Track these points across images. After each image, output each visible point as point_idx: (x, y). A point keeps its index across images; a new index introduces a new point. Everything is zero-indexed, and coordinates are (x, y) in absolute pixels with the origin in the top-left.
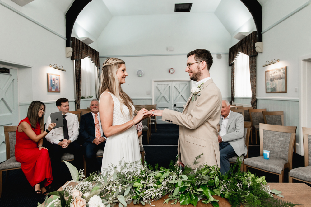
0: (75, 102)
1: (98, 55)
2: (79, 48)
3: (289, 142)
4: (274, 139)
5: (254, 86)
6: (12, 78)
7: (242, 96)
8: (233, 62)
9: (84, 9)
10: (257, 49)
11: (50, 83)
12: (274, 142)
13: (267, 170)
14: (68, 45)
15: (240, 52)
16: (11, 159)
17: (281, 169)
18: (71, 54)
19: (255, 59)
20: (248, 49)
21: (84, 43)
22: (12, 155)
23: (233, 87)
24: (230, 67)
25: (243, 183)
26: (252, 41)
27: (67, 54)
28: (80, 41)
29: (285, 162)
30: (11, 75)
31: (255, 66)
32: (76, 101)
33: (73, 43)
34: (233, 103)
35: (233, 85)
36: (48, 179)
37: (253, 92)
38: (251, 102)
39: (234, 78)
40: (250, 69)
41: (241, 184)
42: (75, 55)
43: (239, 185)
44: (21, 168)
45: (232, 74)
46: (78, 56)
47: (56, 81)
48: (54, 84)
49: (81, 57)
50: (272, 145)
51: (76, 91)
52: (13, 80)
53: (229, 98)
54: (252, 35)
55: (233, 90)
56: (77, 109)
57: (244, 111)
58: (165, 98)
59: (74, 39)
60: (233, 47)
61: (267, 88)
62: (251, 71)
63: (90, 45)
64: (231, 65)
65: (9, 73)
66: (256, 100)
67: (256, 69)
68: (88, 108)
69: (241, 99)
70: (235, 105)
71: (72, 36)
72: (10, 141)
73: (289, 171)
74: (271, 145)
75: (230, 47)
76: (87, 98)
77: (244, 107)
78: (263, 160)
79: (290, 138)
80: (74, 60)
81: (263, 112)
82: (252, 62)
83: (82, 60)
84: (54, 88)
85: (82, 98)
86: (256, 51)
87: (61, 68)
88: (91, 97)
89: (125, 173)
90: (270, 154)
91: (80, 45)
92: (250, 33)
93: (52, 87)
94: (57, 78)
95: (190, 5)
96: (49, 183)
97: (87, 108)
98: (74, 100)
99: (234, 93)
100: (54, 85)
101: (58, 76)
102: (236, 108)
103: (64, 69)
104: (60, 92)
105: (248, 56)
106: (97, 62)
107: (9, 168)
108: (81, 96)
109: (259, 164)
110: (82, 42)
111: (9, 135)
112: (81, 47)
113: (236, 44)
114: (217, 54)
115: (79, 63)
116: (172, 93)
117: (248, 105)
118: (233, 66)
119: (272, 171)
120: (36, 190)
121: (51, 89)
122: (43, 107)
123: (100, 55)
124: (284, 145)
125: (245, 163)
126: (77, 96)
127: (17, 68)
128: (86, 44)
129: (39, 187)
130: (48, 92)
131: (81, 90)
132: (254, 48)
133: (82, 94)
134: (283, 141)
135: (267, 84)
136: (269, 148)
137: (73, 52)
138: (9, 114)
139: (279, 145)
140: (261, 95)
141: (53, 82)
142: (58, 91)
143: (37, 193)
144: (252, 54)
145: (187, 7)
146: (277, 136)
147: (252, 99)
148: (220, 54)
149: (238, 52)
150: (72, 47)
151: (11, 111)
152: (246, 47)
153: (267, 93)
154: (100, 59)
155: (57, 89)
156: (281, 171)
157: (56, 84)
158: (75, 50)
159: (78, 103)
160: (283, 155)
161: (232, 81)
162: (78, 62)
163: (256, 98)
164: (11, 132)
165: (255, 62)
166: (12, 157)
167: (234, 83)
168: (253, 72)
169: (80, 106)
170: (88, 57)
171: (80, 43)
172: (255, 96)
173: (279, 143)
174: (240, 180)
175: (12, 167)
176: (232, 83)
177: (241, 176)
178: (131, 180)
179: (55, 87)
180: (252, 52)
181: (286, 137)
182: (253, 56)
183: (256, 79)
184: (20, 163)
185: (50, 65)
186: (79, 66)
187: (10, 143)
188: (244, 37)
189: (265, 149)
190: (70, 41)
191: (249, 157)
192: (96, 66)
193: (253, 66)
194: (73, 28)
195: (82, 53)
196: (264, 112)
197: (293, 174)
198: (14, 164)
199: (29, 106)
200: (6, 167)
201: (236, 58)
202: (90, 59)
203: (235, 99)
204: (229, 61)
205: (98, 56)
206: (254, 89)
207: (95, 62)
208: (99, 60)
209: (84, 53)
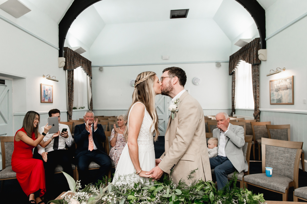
0: (68, 113)
1: (91, 64)
2: (71, 58)
3: (295, 159)
4: (278, 155)
5: (257, 96)
6: (7, 89)
7: (244, 108)
8: (234, 70)
9: (76, 18)
10: (260, 57)
11: (43, 94)
12: (278, 158)
13: (269, 188)
14: (60, 55)
15: (241, 61)
16: (6, 169)
17: (285, 188)
18: (64, 64)
19: (258, 67)
20: (250, 57)
21: (77, 53)
22: (8, 165)
23: (234, 97)
24: (231, 76)
25: (239, 199)
26: (255, 48)
27: (60, 63)
28: (72, 50)
29: (290, 180)
30: (6, 86)
31: (258, 75)
32: (68, 111)
33: (66, 52)
34: (233, 115)
35: (234, 96)
36: (42, 189)
37: (256, 103)
38: (254, 115)
39: (234, 88)
40: (253, 78)
41: (237, 201)
42: (68, 65)
43: (235, 201)
44: (16, 178)
45: (232, 83)
46: (71, 66)
47: (49, 92)
48: (47, 94)
49: (73, 67)
50: (276, 161)
51: (68, 102)
52: (8, 90)
53: (229, 109)
54: (255, 42)
55: (234, 101)
56: (69, 119)
57: (245, 124)
58: (159, 109)
59: (66, 49)
60: (234, 54)
61: (271, 99)
62: (254, 81)
63: (82, 55)
64: (232, 73)
65: (4, 84)
66: (260, 113)
67: (259, 79)
68: (80, 119)
69: (243, 111)
70: (236, 117)
71: (65, 46)
72: (6, 152)
73: (294, 190)
74: (274, 161)
75: (231, 55)
76: (79, 109)
77: (246, 119)
78: (265, 177)
79: (295, 155)
80: (67, 70)
81: (266, 125)
82: (255, 71)
83: (74, 70)
84: (47, 99)
85: (74, 109)
86: (259, 59)
87: (54, 78)
88: (82, 108)
89: (119, 186)
90: (273, 171)
91: (73, 54)
92: (252, 40)
93: (45, 97)
94: (50, 88)
95: (187, 11)
96: (42, 194)
97: (78, 119)
98: (66, 111)
99: (235, 104)
100: (47, 96)
101: (50, 87)
102: (237, 121)
103: (57, 79)
104: (52, 103)
105: (251, 65)
106: (90, 71)
107: (5, 177)
108: (73, 107)
109: (260, 182)
110: (75, 52)
111: (5, 145)
112: (74, 57)
113: (236, 51)
114: (216, 63)
115: (71, 74)
116: (167, 104)
117: (250, 117)
118: (233, 75)
119: (274, 189)
120: (30, 199)
121: (44, 100)
122: (37, 116)
123: (92, 64)
124: (289, 162)
125: (245, 180)
126: (69, 107)
127: (12, 79)
128: (79, 53)
129: (33, 196)
130: (41, 102)
131: (73, 101)
132: (257, 55)
133: (74, 105)
134: (288, 157)
135: (272, 95)
136: (273, 165)
137: (66, 62)
138: (4, 124)
139: (283, 161)
140: (265, 106)
141: (46, 92)
142: (50, 102)
143: (32, 202)
144: (255, 62)
145: (183, 13)
146: (281, 152)
147: (255, 111)
148: (220, 62)
149: (239, 60)
150: (64, 57)
151: (6, 122)
152: (248, 55)
153: (271, 104)
154: (92, 68)
155: (49, 99)
156: (285, 189)
157: (49, 94)
158: (68, 60)
159: (70, 113)
160: (287, 173)
161: (232, 91)
162: (70, 72)
163: (259, 110)
164: (7, 142)
165: (259, 71)
166: (8, 167)
167: (235, 93)
168: (256, 81)
169: (72, 117)
170: (80, 67)
171: (73, 53)
172: (258, 107)
173: (284, 159)
174: (236, 196)
175: (7, 177)
176: (232, 93)
177: (237, 192)
178: (125, 193)
179: (48, 97)
180: (255, 60)
181: (291, 153)
182: (256, 64)
183: (259, 89)
184: (16, 173)
185: (44, 75)
186: (71, 77)
187: (6, 154)
188: (246, 44)
189: (268, 165)
190: (63, 51)
191: (250, 174)
192: (88, 76)
193: (256, 75)
194: (66, 38)
195: (75, 63)
196: (268, 125)
197: (298, 193)
198: (10, 174)
199: (24, 116)
200: (2, 177)
201: (237, 67)
202: (82, 68)
203: (236, 111)
204: (229, 70)
205: (91, 66)
206: (257, 100)
207: (87, 72)
208: (91, 70)
209: (76, 62)
